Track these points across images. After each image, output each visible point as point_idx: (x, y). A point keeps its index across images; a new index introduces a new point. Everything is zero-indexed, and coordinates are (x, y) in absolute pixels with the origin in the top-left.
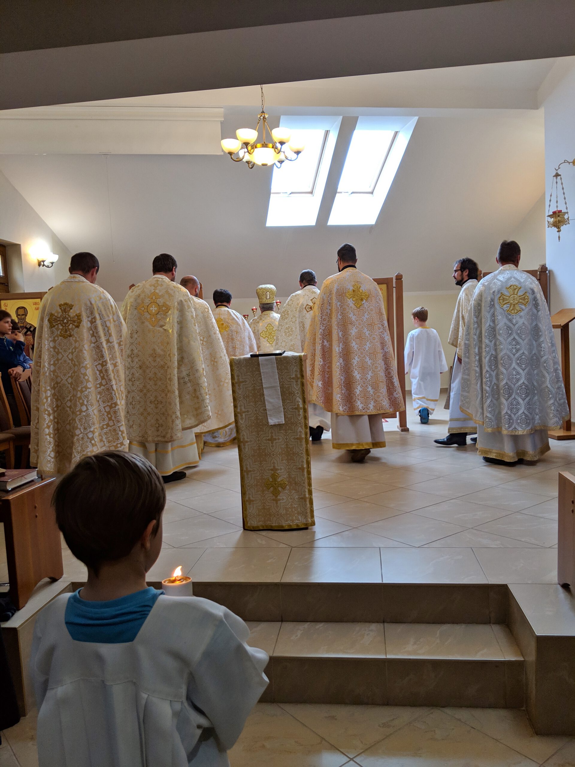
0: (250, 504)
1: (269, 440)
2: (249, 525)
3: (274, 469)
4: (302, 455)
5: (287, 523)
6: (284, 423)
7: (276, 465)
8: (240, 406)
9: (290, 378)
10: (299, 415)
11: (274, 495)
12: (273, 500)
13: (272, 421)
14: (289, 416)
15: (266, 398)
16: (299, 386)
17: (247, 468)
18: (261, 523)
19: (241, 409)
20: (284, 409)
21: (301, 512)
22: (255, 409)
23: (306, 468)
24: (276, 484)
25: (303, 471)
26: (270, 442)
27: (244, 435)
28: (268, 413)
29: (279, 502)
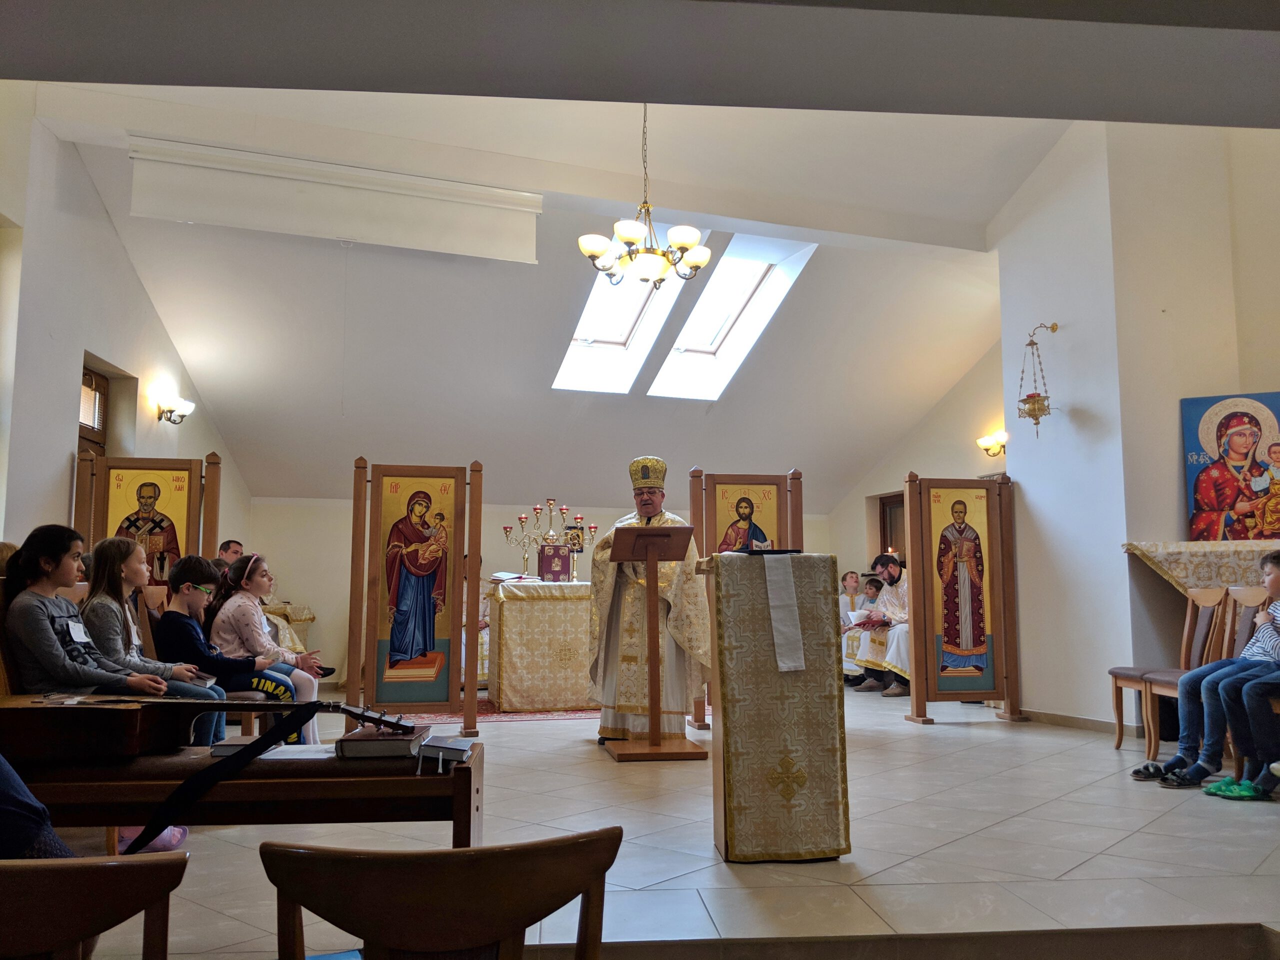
0: (740, 814)
1: (777, 698)
2: (737, 852)
3: (786, 752)
4: (832, 727)
5: (807, 848)
6: (804, 668)
7: (789, 743)
8: (729, 637)
9: (815, 593)
10: (830, 656)
11: (784, 797)
12: (783, 806)
13: (784, 665)
14: (811, 658)
15: (774, 624)
16: (830, 606)
17: (736, 749)
18: (759, 849)
19: (730, 643)
20: (804, 644)
21: (830, 828)
22: (753, 643)
23: (838, 750)
24: (788, 777)
25: (834, 756)
26: (779, 702)
27: (733, 689)
28: (777, 650)
29: (794, 810)
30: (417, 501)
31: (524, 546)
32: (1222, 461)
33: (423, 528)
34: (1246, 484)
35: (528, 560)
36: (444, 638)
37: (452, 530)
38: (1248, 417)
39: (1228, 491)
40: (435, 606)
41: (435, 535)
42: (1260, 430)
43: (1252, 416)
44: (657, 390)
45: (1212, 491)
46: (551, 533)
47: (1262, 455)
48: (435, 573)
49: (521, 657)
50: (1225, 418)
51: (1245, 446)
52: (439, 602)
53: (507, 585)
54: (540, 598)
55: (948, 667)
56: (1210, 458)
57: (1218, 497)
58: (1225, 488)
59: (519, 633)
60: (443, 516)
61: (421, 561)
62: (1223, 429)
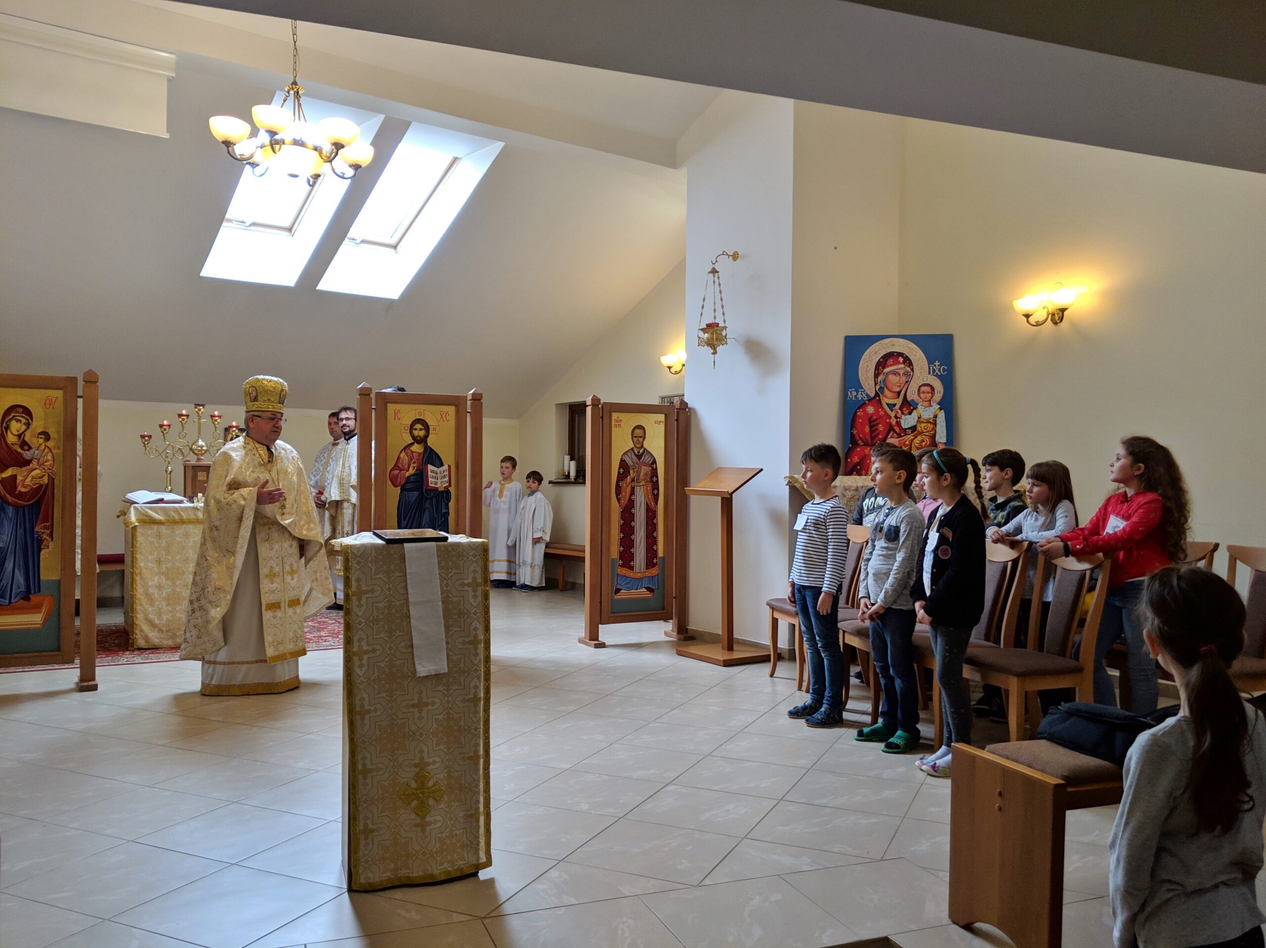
0: (366, 839)
1: (413, 706)
2: (362, 880)
3: (422, 766)
4: (475, 733)
5: (442, 867)
6: (446, 671)
7: (425, 755)
8: (360, 640)
9: (463, 585)
10: (476, 655)
11: (418, 815)
12: (417, 825)
13: (423, 669)
14: (455, 657)
15: (413, 623)
16: (479, 599)
17: (364, 765)
18: (388, 874)
19: (360, 647)
20: (447, 643)
21: (468, 843)
22: (388, 646)
23: (482, 757)
24: (423, 793)
25: (477, 763)
26: (416, 710)
27: (362, 699)
28: (416, 652)
29: (428, 828)
30: (14, 416)
31: (167, 457)
32: (877, 398)
33: (22, 449)
34: (897, 421)
35: (172, 474)
36: (53, 578)
37: (61, 451)
38: (903, 357)
39: (881, 428)
40: (40, 541)
41: (38, 457)
42: (912, 370)
43: (907, 356)
44: (329, 283)
45: (867, 427)
46: (201, 443)
47: (912, 395)
48: (38, 504)
49: (160, 587)
50: (883, 357)
51: (898, 385)
52: (44, 536)
53: (141, 507)
54: (182, 522)
55: (621, 590)
56: (867, 395)
57: (872, 432)
58: (879, 424)
59: (157, 561)
60: (49, 435)
61: (20, 488)
62: (880, 368)
